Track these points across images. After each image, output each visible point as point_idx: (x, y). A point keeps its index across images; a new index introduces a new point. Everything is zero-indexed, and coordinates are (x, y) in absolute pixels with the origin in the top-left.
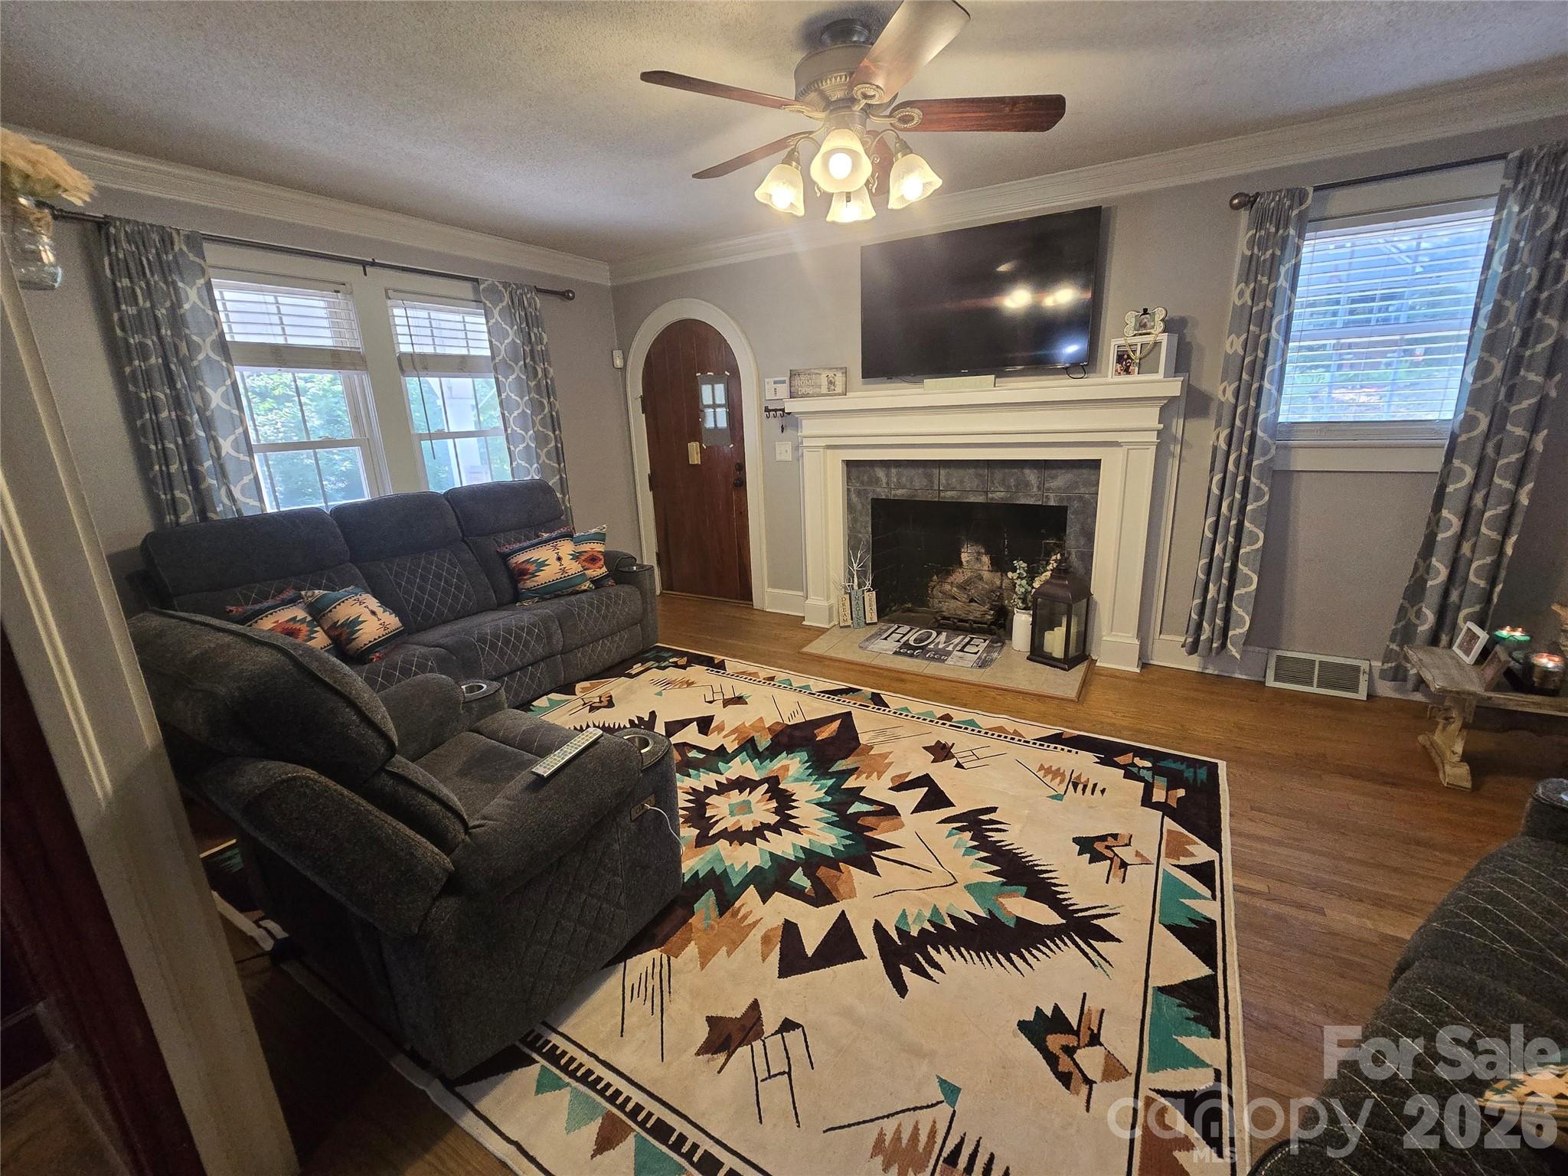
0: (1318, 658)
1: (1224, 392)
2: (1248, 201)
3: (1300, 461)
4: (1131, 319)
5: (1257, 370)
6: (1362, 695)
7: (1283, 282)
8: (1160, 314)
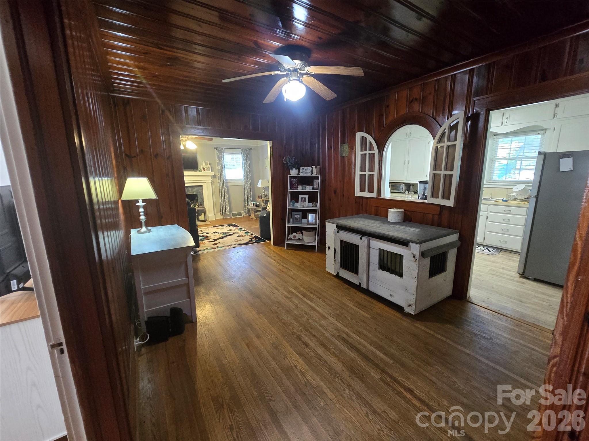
0: (237, 212)
1: (218, 174)
2: (216, 148)
3: (229, 184)
4: (204, 163)
5: (222, 171)
6: (243, 216)
7: (223, 160)
8: (208, 162)
